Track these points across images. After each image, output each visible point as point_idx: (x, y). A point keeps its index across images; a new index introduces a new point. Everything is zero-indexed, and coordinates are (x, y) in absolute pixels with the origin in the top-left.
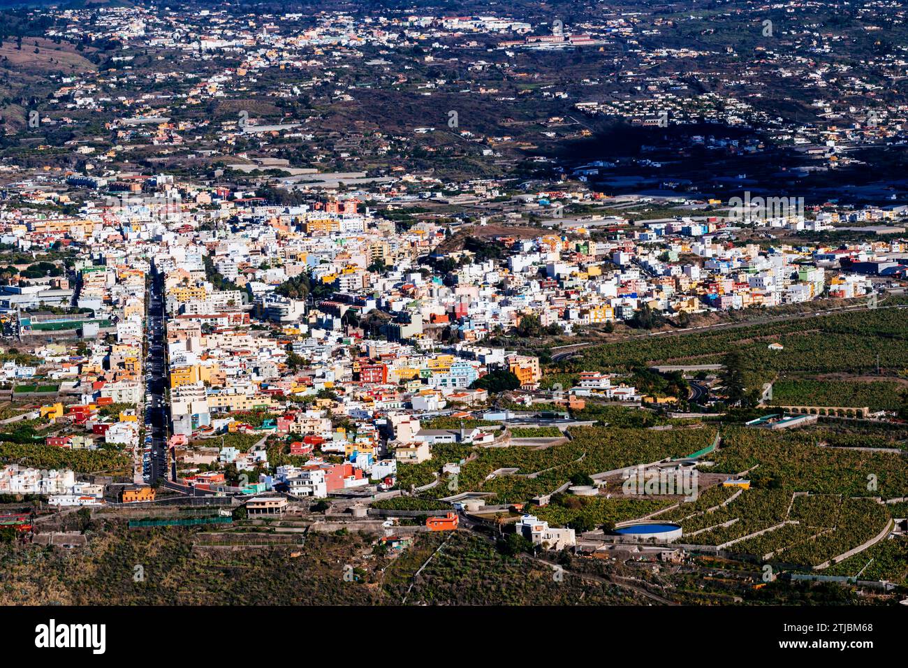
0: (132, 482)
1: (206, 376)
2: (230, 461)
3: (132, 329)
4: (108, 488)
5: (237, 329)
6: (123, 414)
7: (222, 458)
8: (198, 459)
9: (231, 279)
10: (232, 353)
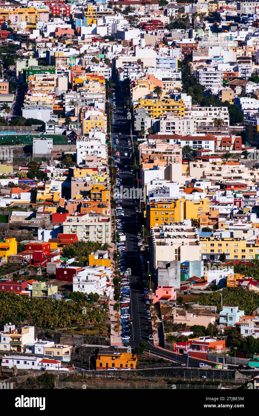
0: (108, 343)
1: (193, 213)
2: (231, 323)
3: (96, 148)
4: (77, 350)
5: (227, 156)
6: (94, 257)
7: (222, 320)
8: (192, 320)
9: (215, 91)
10: (223, 187)
